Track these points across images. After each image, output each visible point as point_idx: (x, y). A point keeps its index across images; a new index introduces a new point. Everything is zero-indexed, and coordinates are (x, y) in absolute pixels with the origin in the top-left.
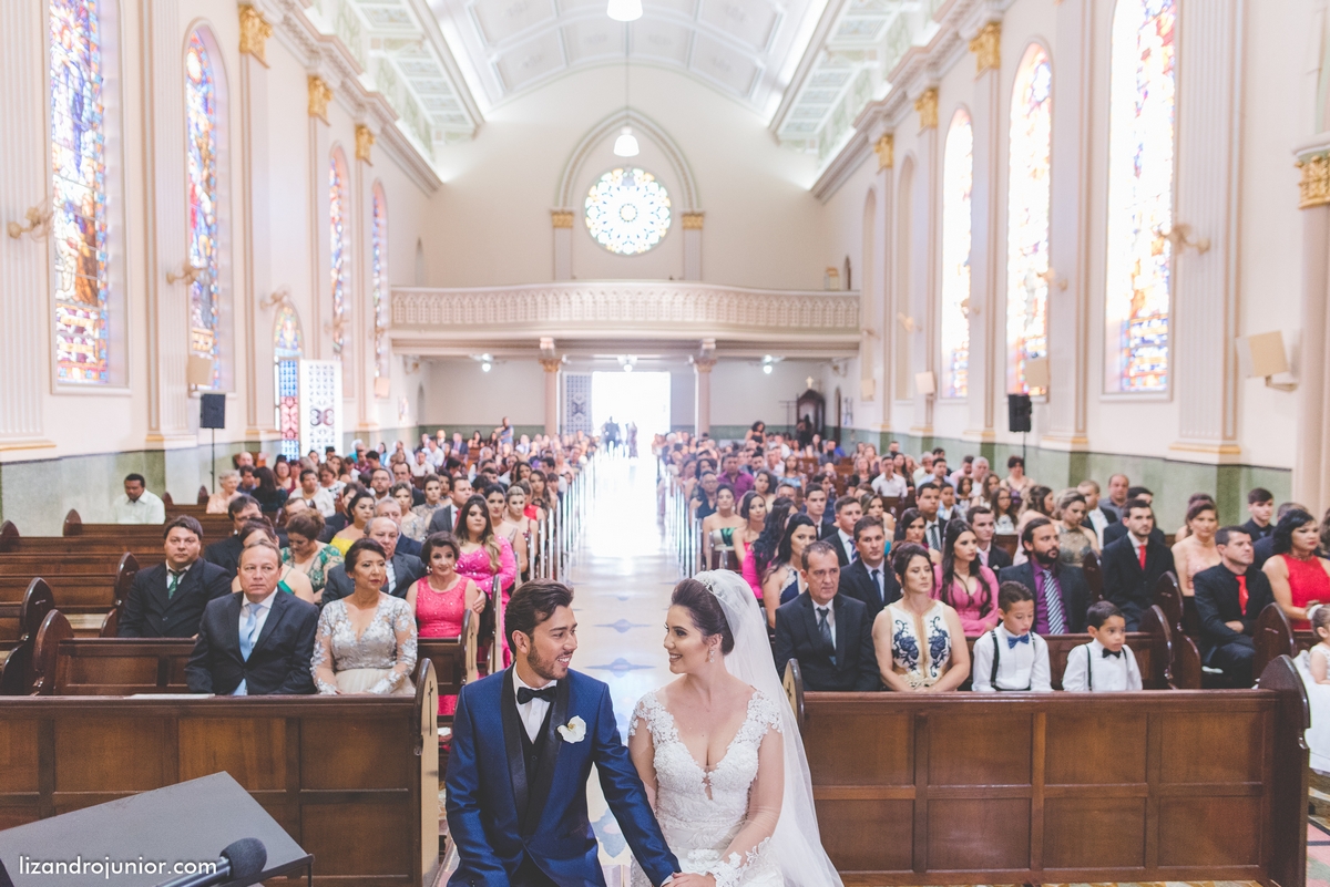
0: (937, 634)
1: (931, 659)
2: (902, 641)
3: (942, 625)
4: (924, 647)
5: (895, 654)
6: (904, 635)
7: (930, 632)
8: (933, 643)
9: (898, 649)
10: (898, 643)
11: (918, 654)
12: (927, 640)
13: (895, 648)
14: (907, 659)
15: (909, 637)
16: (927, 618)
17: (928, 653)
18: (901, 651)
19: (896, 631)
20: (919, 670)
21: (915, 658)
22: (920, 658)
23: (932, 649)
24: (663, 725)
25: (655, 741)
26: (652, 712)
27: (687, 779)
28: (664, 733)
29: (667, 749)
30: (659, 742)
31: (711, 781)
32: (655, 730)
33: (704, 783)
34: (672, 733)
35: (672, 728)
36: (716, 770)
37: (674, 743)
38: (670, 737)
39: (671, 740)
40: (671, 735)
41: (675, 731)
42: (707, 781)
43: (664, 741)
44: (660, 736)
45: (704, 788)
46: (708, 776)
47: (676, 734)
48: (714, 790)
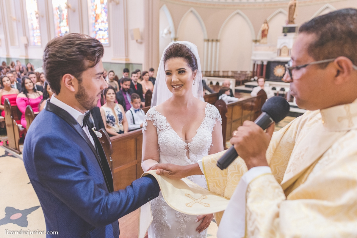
0: (119, 113)
1: (119, 121)
2: (110, 117)
3: (120, 110)
4: (116, 118)
5: (108, 122)
6: (110, 115)
7: (117, 113)
8: (119, 116)
9: (109, 120)
10: (109, 118)
11: (115, 120)
12: (117, 116)
13: (108, 120)
14: (112, 123)
15: (112, 116)
16: (115, 109)
17: (118, 119)
18: (110, 121)
19: (107, 115)
20: (116, 126)
21: (114, 122)
22: (116, 122)
23: (119, 118)
24: (161, 122)
25: (158, 131)
26: (154, 116)
27: (177, 147)
28: (162, 126)
29: (165, 133)
30: (160, 130)
31: (189, 148)
32: (157, 125)
33: (185, 149)
34: (166, 125)
35: (166, 123)
36: (191, 142)
37: (168, 130)
38: (166, 127)
39: (166, 129)
40: (166, 126)
41: (168, 124)
42: (187, 148)
43: (163, 130)
44: (161, 127)
45: (186, 153)
46: (187, 145)
47: (169, 126)
48: (190, 153)
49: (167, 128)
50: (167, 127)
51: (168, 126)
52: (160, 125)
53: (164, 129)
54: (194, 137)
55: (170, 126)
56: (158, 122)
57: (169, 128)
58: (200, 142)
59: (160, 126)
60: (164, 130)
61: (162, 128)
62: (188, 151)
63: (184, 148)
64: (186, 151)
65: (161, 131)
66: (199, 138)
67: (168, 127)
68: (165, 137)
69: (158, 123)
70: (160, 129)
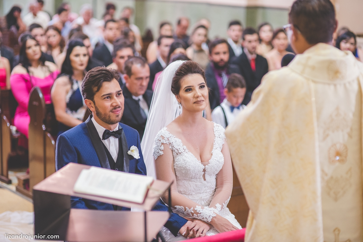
24: (178, 145)
25: (175, 154)
26: (170, 139)
27: (196, 170)
28: (179, 149)
29: (183, 157)
30: (177, 154)
31: (206, 170)
32: (174, 148)
35: (183, 146)
36: (209, 164)
37: (186, 153)
38: (184, 151)
39: (184, 152)
40: (184, 149)
41: (185, 147)
43: (180, 153)
44: (178, 151)
45: (203, 175)
46: (205, 168)
48: (206, 175)
51: (185, 149)
52: (177, 148)
53: (182, 152)
54: (211, 160)
58: (216, 164)
59: (177, 149)
66: (215, 160)
67: (185, 150)
68: (184, 161)
69: (174, 146)
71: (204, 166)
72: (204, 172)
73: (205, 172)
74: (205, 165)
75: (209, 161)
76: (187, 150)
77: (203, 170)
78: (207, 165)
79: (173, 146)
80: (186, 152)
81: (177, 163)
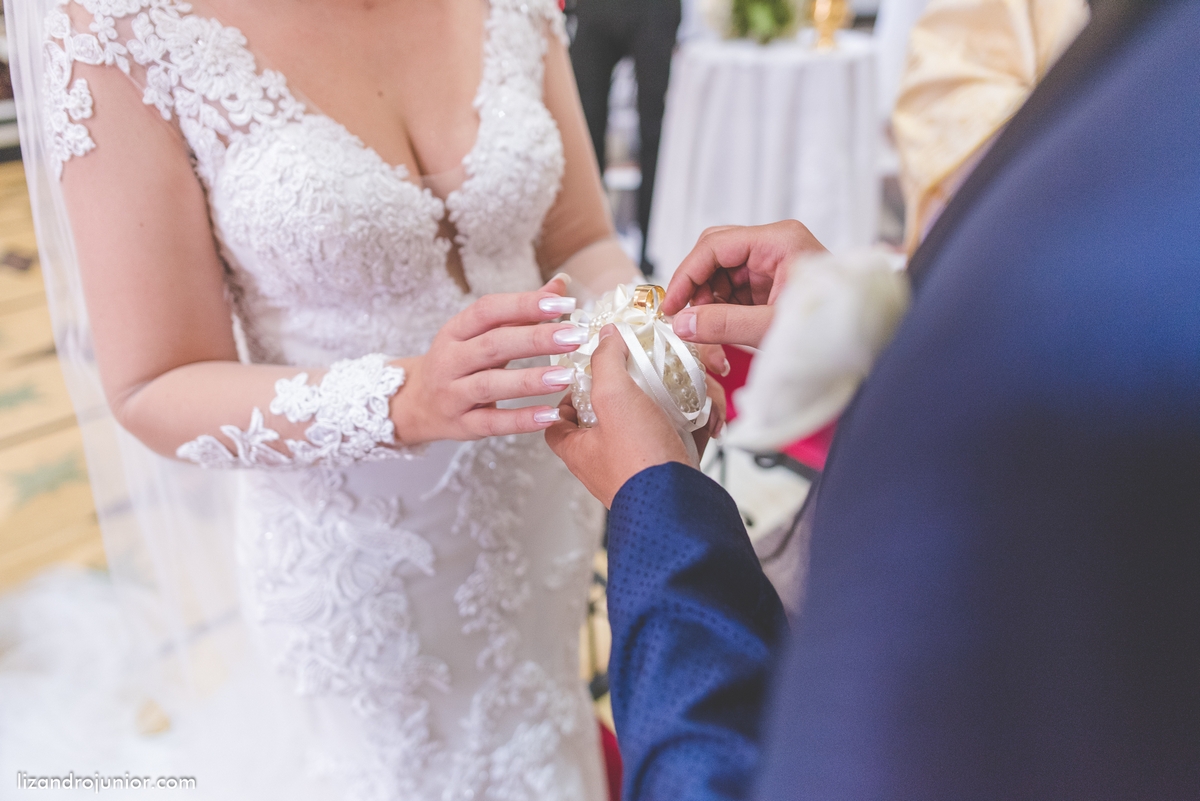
27: (389, 236)
28: (233, 97)
30: (223, 139)
31: (460, 226)
33: (440, 241)
34: (265, 90)
35: (258, 72)
36: (467, 184)
37: (293, 126)
38: (270, 107)
39: (273, 115)
40: (265, 97)
41: (276, 80)
42: (447, 228)
43: (245, 129)
44: (224, 111)
45: (443, 260)
46: (447, 212)
47: (284, 90)
48: (469, 259)
49: (277, 109)
50: (275, 102)
51: (281, 97)
52: (211, 96)
53: (253, 120)
54: (476, 150)
55: (292, 93)
56: (190, 72)
57: (291, 106)
59: (216, 104)
60: (254, 127)
61: (241, 119)
62: (456, 247)
63: (431, 236)
64: (444, 246)
65: (236, 137)
67: (282, 104)
68: (281, 180)
69: (187, 84)
70: (223, 126)
71: (436, 205)
72: (452, 240)
73: (459, 239)
74: (437, 193)
75: (467, 160)
76: (298, 99)
77: (434, 227)
78: (457, 187)
79: (180, 84)
80: (289, 114)
81: (237, 203)
